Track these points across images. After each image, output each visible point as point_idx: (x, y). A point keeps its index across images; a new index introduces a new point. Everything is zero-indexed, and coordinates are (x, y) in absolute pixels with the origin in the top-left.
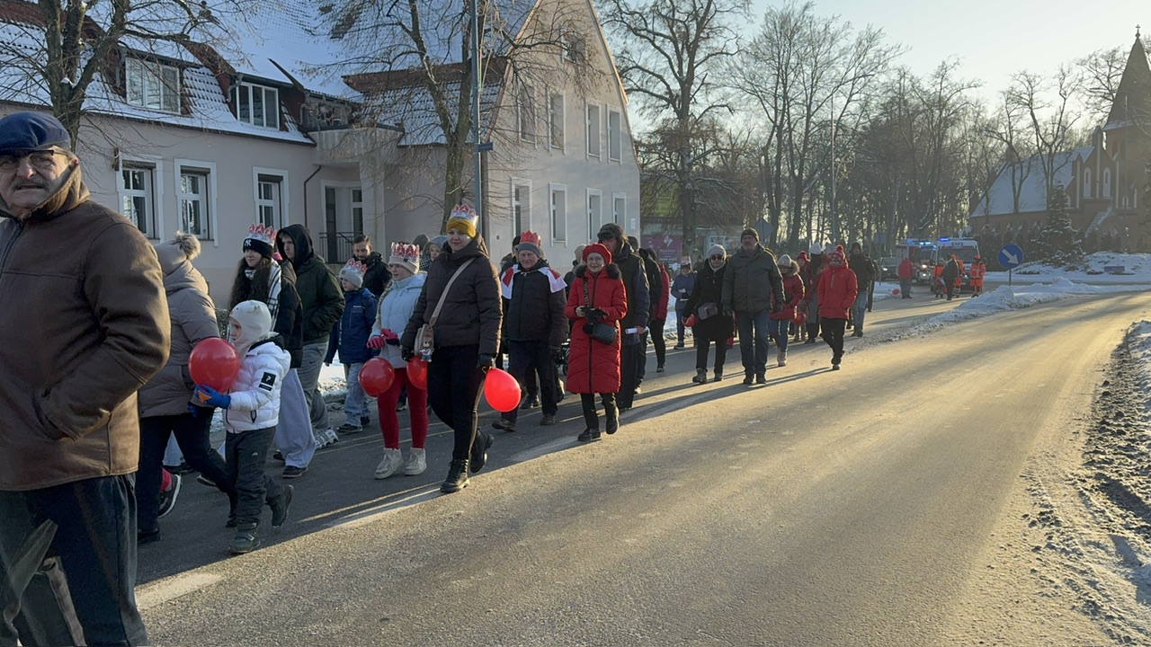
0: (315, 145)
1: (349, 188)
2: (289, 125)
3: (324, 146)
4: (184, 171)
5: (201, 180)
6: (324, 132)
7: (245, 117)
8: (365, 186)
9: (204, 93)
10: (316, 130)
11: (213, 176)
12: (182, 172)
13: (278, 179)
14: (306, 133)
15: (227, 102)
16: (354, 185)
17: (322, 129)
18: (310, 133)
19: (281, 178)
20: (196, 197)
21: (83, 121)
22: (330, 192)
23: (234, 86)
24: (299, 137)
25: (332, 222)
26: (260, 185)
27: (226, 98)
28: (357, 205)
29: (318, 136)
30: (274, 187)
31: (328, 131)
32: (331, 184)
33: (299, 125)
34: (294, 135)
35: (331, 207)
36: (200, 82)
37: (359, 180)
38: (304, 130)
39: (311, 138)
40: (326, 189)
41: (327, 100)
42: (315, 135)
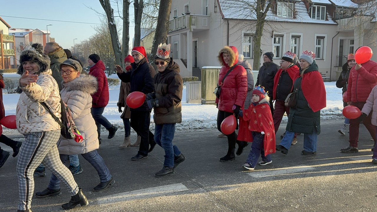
0: (337, 25)
1: (349, 39)
2: (329, 18)
3: (341, 25)
4: (293, 37)
5: (298, 39)
6: (342, 20)
7: (314, 17)
8: (356, 38)
9: (301, 11)
10: (339, 19)
11: (302, 38)
12: (292, 37)
13: (323, 38)
14: (335, 20)
15: (308, 13)
16: (351, 38)
17: (341, 19)
18: (336, 21)
19: (324, 37)
20: (295, 45)
21: (265, 23)
22: (342, 41)
23: (311, 7)
24: (332, 22)
25: (341, 52)
26: (317, 40)
27: (308, 11)
28: (352, 46)
29: (339, 21)
30: (322, 40)
31: (343, 19)
32: (342, 38)
33: (332, 18)
34: (331, 22)
35: (341, 47)
36: (300, 7)
37: (354, 36)
38: (334, 20)
39: (336, 22)
40: (340, 40)
41: (344, 8)
42: (338, 21)
